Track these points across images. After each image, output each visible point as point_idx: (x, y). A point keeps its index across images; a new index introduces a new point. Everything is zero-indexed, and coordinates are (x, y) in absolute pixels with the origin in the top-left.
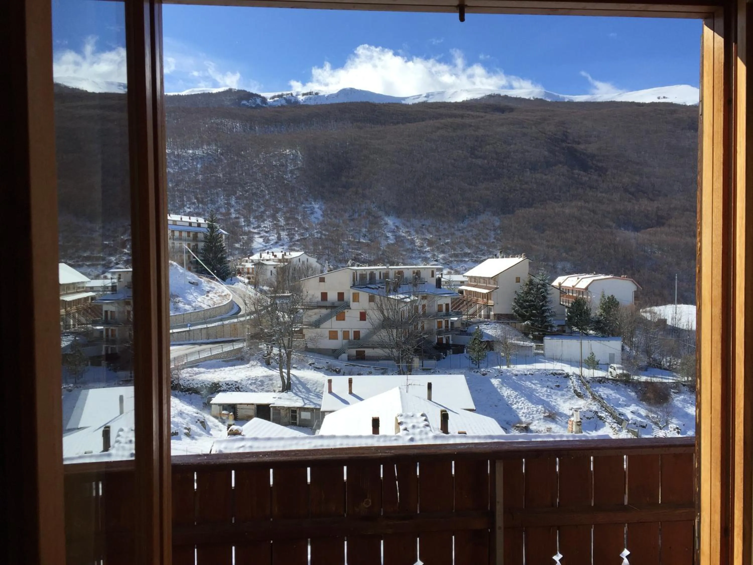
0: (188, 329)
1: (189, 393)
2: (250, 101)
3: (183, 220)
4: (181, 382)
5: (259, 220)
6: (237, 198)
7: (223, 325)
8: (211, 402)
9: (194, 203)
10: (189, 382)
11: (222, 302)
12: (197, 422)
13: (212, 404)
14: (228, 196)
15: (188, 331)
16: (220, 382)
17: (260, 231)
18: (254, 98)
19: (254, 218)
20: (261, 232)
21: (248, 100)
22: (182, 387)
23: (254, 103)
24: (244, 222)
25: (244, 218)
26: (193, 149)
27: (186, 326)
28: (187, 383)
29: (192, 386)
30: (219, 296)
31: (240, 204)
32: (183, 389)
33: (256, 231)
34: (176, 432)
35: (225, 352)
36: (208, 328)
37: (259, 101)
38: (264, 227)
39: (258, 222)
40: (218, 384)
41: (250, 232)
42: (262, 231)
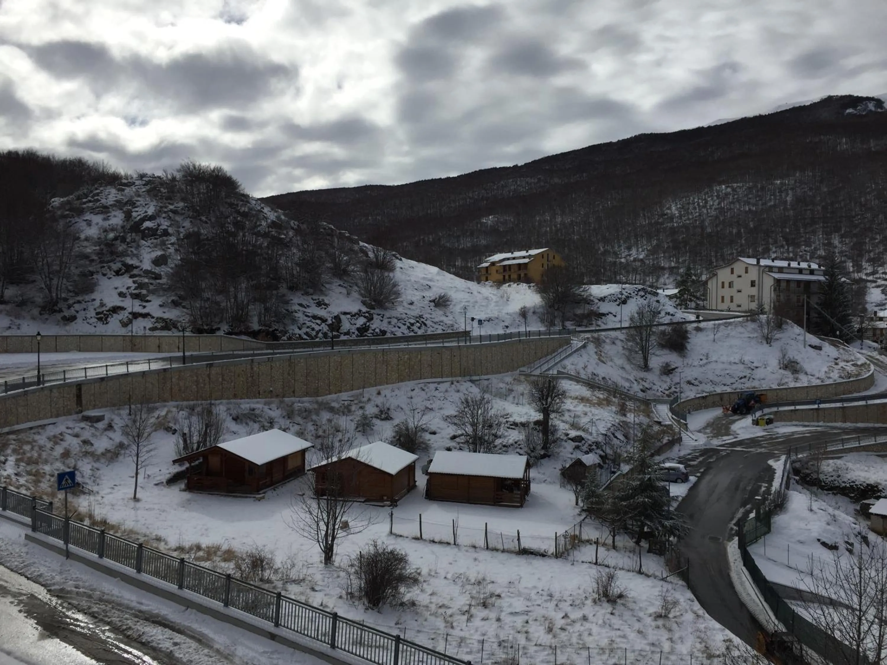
0: (816, 406)
1: (833, 493)
2: (859, 108)
3: (792, 266)
4: (822, 477)
5: (874, 263)
6: (842, 236)
7: (867, 406)
8: (870, 511)
9: (782, 246)
10: (832, 479)
11: (859, 374)
12: (857, 536)
13: (872, 514)
14: (828, 234)
15: (816, 409)
16: (880, 484)
17: (876, 278)
18: (864, 103)
19: (866, 262)
20: (879, 280)
21: (855, 107)
22: (823, 484)
23: (865, 110)
24: (853, 266)
25: (853, 261)
26: (781, 178)
27: (814, 403)
28: (830, 479)
29: (837, 485)
30: (853, 365)
31: (846, 244)
32: (824, 486)
33: (871, 278)
34: (835, 546)
35: (880, 444)
36: (845, 407)
37: (871, 106)
38: (883, 273)
39: (874, 267)
40: (877, 486)
41: (861, 280)
42: (880, 278)
